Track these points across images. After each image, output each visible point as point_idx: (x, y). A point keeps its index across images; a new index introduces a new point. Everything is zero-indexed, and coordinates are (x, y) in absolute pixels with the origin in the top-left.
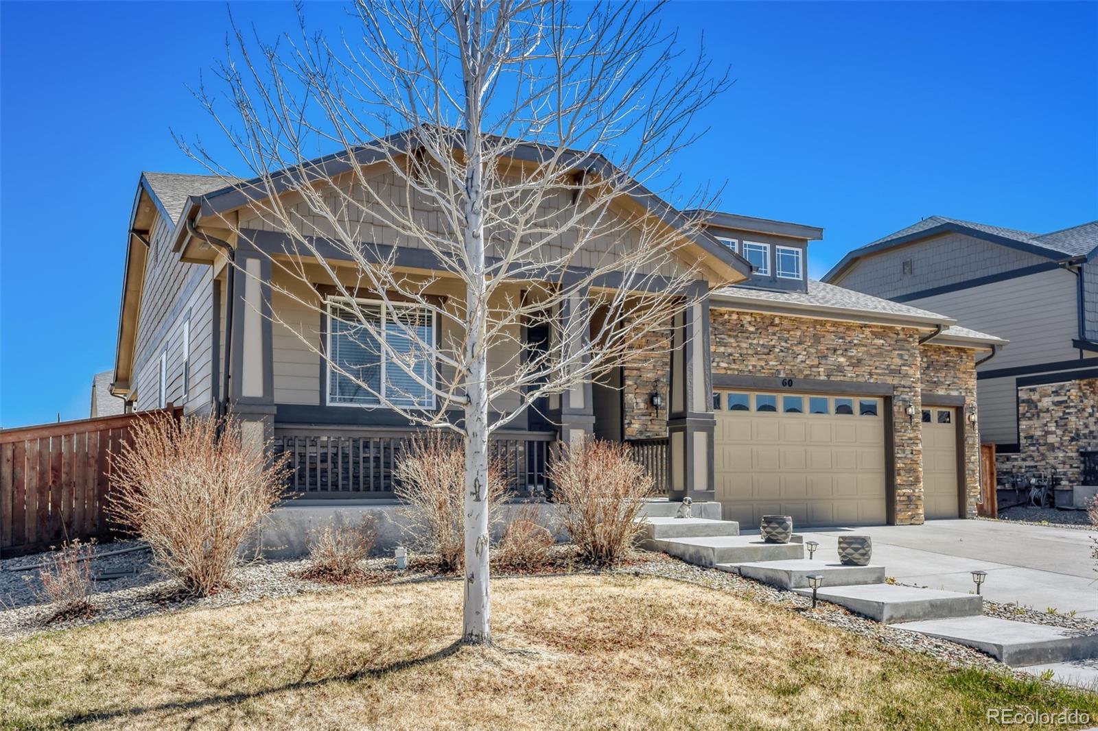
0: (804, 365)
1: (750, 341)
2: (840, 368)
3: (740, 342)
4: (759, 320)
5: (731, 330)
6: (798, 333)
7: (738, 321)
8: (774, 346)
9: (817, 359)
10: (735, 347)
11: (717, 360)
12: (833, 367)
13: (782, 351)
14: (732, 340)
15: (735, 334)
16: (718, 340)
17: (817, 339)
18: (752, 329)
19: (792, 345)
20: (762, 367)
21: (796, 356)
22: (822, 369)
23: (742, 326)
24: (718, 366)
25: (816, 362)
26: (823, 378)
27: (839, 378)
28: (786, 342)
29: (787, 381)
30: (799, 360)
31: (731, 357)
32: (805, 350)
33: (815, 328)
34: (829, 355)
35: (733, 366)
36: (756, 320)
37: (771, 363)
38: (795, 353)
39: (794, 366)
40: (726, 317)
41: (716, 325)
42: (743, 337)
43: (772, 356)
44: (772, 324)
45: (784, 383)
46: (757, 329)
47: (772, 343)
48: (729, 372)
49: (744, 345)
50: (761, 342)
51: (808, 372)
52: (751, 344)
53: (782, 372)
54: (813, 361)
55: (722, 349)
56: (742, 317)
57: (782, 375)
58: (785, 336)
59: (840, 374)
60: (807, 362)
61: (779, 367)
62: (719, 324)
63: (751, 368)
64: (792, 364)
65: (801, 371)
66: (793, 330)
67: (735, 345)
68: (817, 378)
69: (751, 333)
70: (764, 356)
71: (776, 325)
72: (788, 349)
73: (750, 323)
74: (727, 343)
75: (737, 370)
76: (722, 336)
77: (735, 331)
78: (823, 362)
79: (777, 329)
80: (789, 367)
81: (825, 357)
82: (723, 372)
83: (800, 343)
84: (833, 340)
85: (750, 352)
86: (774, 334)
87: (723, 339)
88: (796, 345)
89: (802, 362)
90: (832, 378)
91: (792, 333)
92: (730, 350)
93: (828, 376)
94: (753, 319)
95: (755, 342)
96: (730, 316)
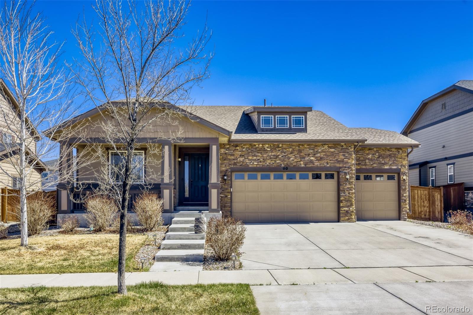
0: (293, 161)
1: (268, 154)
2: (311, 162)
3: (263, 154)
4: (272, 146)
5: (259, 151)
6: (291, 150)
7: (262, 147)
8: (279, 155)
9: (300, 159)
10: (261, 157)
11: (253, 162)
12: (308, 161)
13: (282, 157)
14: (259, 154)
15: (261, 152)
16: (253, 154)
17: (300, 151)
18: (269, 149)
19: (287, 154)
20: (273, 163)
21: (289, 158)
22: (302, 163)
23: (264, 149)
24: (253, 164)
25: (299, 160)
26: (303, 166)
27: (311, 166)
28: (285, 153)
29: (285, 168)
30: (291, 160)
31: (259, 161)
32: (294, 156)
33: (299, 147)
34: (306, 157)
35: (260, 164)
36: (270, 146)
37: (277, 162)
38: (289, 157)
39: (288, 162)
40: (257, 146)
41: (252, 149)
42: (264, 153)
43: (278, 159)
44: (278, 147)
45: (284, 168)
46: (271, 149)
47: (278, 154)
48: (258, 166)
49: (265, 156)
50: (273, 154)
51: (296, 164)
52: (268, 155)
53: (283, 165)
54: (298, 160)
55: (255, 158)
56: (264, 146)
57: (283, 166)
58: (285, 151)
59: (311, 164)
60: (295, 160)
61: (281, 163)
62: (254, 149)
63: (268, 164)
64: (287, 161)
65: (292, 164)
66: (288, 149)
67: (261, 156)
68: (300, 166)
69: (268, 151)
70: (274, 159)
71: (280, 147)
72: (286, 156)
73: (268, 147)
74: (257, 155)
75: (262, 165)
76: (255, 153)
77: (261, 151)
78: (303, 159)
79: (280, 148)
80: (286, 163)
81: (304, 158)
82: (255, 166)
83: (291, 153)
84: (308, 151)
85: (268, 158)
86: (279, 151)
87: (255, 154)
88: (289, 154)
89: (293, 160)
90: (307, 166)
91: (287, 150)
92: (258, 158)
93: (305, 165)
94: (269, 146)
95: (270, 154)
96: (259, 145)
